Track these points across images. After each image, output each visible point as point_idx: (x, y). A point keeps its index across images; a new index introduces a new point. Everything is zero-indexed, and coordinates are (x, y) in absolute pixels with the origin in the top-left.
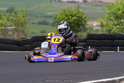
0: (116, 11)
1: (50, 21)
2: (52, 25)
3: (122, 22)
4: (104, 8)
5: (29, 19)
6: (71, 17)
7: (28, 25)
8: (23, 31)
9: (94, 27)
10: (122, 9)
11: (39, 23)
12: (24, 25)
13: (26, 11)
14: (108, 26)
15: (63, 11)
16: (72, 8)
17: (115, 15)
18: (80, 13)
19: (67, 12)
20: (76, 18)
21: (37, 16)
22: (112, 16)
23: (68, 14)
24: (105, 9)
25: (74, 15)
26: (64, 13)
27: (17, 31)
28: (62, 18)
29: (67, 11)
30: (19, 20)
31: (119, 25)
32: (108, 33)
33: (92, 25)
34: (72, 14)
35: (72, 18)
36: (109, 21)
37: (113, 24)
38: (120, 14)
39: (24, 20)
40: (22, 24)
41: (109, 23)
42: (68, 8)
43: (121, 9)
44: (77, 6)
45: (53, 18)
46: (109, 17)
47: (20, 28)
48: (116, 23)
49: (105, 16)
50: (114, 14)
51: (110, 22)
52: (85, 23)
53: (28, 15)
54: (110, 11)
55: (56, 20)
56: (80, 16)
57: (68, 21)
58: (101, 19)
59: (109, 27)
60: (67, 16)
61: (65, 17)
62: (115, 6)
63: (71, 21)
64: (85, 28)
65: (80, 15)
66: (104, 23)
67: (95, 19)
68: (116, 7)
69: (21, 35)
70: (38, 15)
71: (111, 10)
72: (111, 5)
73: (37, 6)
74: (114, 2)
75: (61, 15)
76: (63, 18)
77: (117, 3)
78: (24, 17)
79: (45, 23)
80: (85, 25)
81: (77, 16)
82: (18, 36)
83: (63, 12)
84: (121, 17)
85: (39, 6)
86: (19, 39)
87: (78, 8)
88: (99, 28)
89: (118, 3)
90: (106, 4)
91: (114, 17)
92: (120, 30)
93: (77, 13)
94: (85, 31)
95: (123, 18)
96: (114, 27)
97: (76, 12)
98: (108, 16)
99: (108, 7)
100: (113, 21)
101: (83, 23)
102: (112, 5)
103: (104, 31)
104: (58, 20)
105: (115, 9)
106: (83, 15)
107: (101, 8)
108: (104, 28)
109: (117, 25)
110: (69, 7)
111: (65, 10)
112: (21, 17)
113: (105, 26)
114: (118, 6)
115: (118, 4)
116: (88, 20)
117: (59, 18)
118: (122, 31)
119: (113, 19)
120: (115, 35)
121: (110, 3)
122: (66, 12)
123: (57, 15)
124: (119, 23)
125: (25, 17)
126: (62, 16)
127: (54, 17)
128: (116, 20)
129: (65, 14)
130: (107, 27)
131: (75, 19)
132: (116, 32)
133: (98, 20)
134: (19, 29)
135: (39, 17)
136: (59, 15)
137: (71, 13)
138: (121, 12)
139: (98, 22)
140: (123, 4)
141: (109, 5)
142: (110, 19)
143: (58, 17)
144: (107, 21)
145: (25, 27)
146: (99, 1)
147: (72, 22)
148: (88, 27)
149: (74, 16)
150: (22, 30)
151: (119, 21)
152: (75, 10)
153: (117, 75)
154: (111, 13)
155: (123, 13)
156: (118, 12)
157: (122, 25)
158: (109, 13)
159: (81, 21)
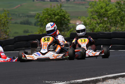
0: (99, 10)
1: (33, 20)
2: (35, 25)
4: (87, 6)
5: (11, 19)
6: (54, 16)
7: (11, 24)
8: (6, 32)
10: (104, 8)
11: (21, 23)
12: (6, 25)
13: (8, 10)
14: (91, 25)
15: (45, 10)
16: (54, 7)
17: (98, 13)
18: (63, 12)
19: (49, 11)
20: (59, 17)
21: (19, 16)
22: (95, 15)
23: (51, 13)
24: (88, 8)
25: (57, 14)
26: (47, 12)
29: (50, 10)
30: (1, 20)
31: (102, 23)
32: (91, 32)
36: (92, 19)
37: (96, 22)
38: (103, 13)
39: (5, 20)
40: (4, 24)
41: (92, 22)
42: (51, 7)
43: (103, 7)
44: (59, 5)
45: (35, 17)
46: (91, 16)
47: (2, 28)
48: (99, 21)
49: (88, 15)
50: (97, 12)
51: (93, 21)
52: (68, 22)
53: (10, 15)
54: (93, 9)
55: (39, 20)
56: (63, 15)
57: (51, 20)
58: (84, 17)
59: (93, 26)
60: (49, 15)
61: (47, 17)
62: (98, 5)
64: (68, 27)
66: (87, 22)
67: (78, 18)
68: (99, 5)
69: (3, 35)
70: (21, 15)
71: (94, 8)
72: (93, 3)
73: (19, 5)
75: (43, 15)
76: (46, 17)
77: (99, 1)
78: (6, 16)
79: (28, 23)
81: (60, 14)
82: (1, 37)
84: (104, 16)
85: (21, 5)
86: (2, 39)
87: (61, 7)
89: (101, 1)
90: (89, 2)
91: (97, 16)
92: (104, 28)
93: (60, 11)
94: (68, 30)
95: (106, 16)
96: (97, 25)
97: (59, 10)
98: (91, 14)
99: (90, 5)
100: (96, 20)
101: (66, 22)
102: (95, 4)
104: (41, 19)
105: (98, 8)
106: (65, 14)
107: (84, 7)
108: (88, 26)
109: (100, 23)
111: (47, 9)
112: (3, 17)
113: (88, 24)
114: (101, 5)
116: (71, 19)
117: (41, 18)
119: (96, 17)
120: (98, 33)
121: (93, 1)
123: (39, 14)
124: (102, 21)
126: (45, 16)
127: (37, 17)
128: (99, 19)
129: (47, 13)
131: (58, 18)
132: (99, 31)
133: (81, 19)
136: (41, 15)
137: (54, 12)
138: (104, 10)
139: (81, 20)
141: (92, 3)
142: (93, 18)
143: (40, 16)
144: (90, 20)
145: (7, 27)
146: (82, 0)
148: (71, 26)
149: (57, 15)
150: (4, 30)
151: (102, 19)
152: (58, 9)
153: (100, 74)
154: (94, 12)
155: (106, 11)
156: (101, 10)
157: (106, 24)
158: (91, 12)
159: (64, 20)
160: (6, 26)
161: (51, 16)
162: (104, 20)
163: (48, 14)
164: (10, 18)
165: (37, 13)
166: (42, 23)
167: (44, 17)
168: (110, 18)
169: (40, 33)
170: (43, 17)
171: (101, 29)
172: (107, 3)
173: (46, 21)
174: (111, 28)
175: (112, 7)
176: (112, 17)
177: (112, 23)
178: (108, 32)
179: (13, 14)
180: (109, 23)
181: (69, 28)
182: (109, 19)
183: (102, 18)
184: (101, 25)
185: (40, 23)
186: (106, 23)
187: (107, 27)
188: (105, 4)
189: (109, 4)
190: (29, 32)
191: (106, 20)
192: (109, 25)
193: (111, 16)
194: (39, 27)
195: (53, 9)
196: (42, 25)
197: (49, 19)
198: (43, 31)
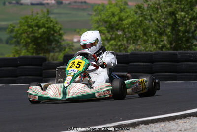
0: (109, 18)
1: (4, 36)
2: (7, 42)
3: (118, 35)
4: (90, 13)
6: (37, 28)
9: (74, 44)
10: (118, 14)
15: (23, 19)
16: (38, 14)
17: (108, 24)
18: (51, 21)
19: (30, 21)
20: (45, 30)
22: (102, 25)
23: (33, 23)
24: (91, 15)
25: (41, 25)
26: (26, 21)
28: (23, 30)
29: (31, 19)
31: (114, 39)
33: (72, 40)
34: (39, 23)
35: (38, 30)
37: (104, 38)
38: (115, 22)
42: (32, 15)
43: (116, 13)
44: (45, 10)
45: (8, 30)
49: (92, 26)
50: (106, 22)
52: (60, 38)
54: (99, 17)
55: (14, 34)
56: (52, 27)
57: (33, 34)
60: (30, 26)
61: (26, 29)
62: (107, 10)
63: (36, 34)
64: (60, 45)
65: (51, 25)
67: (75, 30)
68: (109, 11)
71: (101, 16)
72: (100, 8)
74: (106, 2)
75: (21, 26)
76: (25, 31)
77: (110, 4)
80: (60, 40)
81: (47, 26)
83: (23, 21)
84: (117, 27)
87: (48, 14)
89: (112, 4)
90: (92, 6)
91: (106, 27)
92: (117, 47)
93: (47, 21)
94: (60, 51)
95: (120, 28)
96: (106, 43)
97: (46, 19)
99: (95, 11)
100: (104, 34)
101: (57, 38)
102: (103, 9)
104: (17, 34)
105: (107, 15)
106: (55, 25)
107: (85, 14)
109: (111, 39)
110: (32, 12)
111: (27, 18)
114: (112, 10)
115: (111, 6)
116: (65, 33)
117: (17, 31)
118: (119, 49)
119: (104, 30)
121: (99, 5)
123: (14, 25)
124: (113, 36)
126: (22, 28)
127: (10, 30)
128: (109, 32)
129: (26, 23)
131: (44, 31)
136: (16, 26)
137: (37, 21)
138: (117, 18)
140: (119, 7)
141: (97, 8)
143: (16, 29)
146: (82, 3)
147: (39, 36)
148: (65, 44)
149: (42, 27)
151: (114, 33)
152: (44, 17)
153: (111, 120)
154: (101, 21)
155: (121, 19)
156: (112, 19)
157: (120, 40)
158: (97, 21)
159: (53, 34)
161: (32, 28)
162: (116, 34)
163: (27, 25)
165: (10, 23)
166: (19, 39)
167: (21, 30)
168: (126, 30)
169: (14, 56)
170: (19, 30)
171: (113, 48)
172: (122, 7)
173: (25, 37)
174: (128, 47)
175: (129, 13)
176: (130, 30)
177: (130, 39)
178: (124, 53)
180: (125, 39)
181: (61, 47)
182: (125, 32)
183: (114, 31)
184: (112, 42)
185: (14, 40)
186: (121, 38)
187: (121, 45)
188: (118, 9)
189: (124, 9)
191: (120, 35)
192: (125, 42)
193: (128, 28)
194: (13, 47)
195: (35, 17)
196: (18, 43)
197: (30, 34)
198: (19, 52)
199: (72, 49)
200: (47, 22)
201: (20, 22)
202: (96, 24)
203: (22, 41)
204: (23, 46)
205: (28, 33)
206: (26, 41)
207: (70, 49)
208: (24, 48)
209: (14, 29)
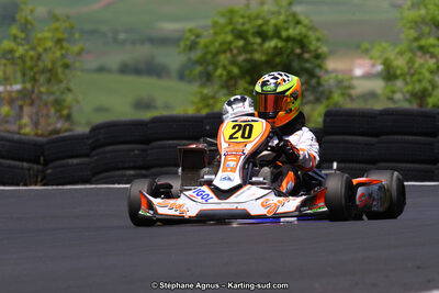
1: (174, 59)
2: (181, 77)
5: (80, 53)
6: (258, 40)
8: (58, 103)
9: (355, 83)
11: (124, 69)
12: (61, 76)
13: (68, 17)
14: (415, 78)
15: (223, 15)
16: (262, 4)
18: (298, 23)
19: (241, 20)
20: (280, 44)
21: (115, 40)
22: (429, 34)
23: (247, 27)
25: (271, 33)
26: (231, 23)
27: (32, 104)
28: (221, 44)
29: (243, 17)
30: (39, 56)
32: (414, 106)
33: (351, 71)
34: (265, 28)
35: (261, 44)
36: (419, 54)
37: (434, 67)
39: (58, 54)
40: (50, 71)
41: (416, 65)
42: (248, 6)
45: (182, 44)
46: (416, 39)
47: (43, 89)
49: (402, 36)
51: (422, 61)
52: (320, 66)
53: (77, 36)
54: (423, 12)
56: (299, 37)
57: (248, 56)
58: (384, 45)
59: (419, 81)
60: (240, 35)
61: (230, 43)
63: (257, 56)
64: (319, 84)
65: (297, 31)
66: (395, 63)
67: (358, 47)
70: (122, 36)
71: (427, 9)
75: (215, 34)
76: (225, 47)
78: (59, 41)
79: (151, 70)
80: (318, 72)
81: (284, 34)
82: (36, 124)
83: (222, 21)
86: (42, 135)
88: (378, 86)
93: (286, 22)
94: (318, 100)
97: (282, 18)
98: (413, 34)
100: (433, 56)
101: (308, 65)
103: (398, 96)
104: (206, 53)
108: (399, 83)
111: (232, 12)
112: (49, 44)
113: (402, 75)
116: (332, 52)
117: (206, 47)
119: (433, 46)
122: (235, 20)
123: (199, 31)
125: (65, 44)
126: (221, 38)
127: (188, 43)
129: (229, 28)
130: (408, 79)
131: (276, 48)
133: (375, 53)
134: (41, 93)
135: (124, 42)
136: (205, 33)
137: (260, 22)
139: (371, 58)
142: (421, 48)
143: (202, 41)
144: (408, 55)
145: (63, 86)
147: (264, 58)
148: (332, 82)
149: (272, 37)
150: (51, 98)
152: (279, 13)
154: (426, 23)
158: (416, 23)
159: (300, 56)
160: (60, 81)
161: (246, 39)
163: (232, 31)
164: (76, 49)
165: (188, 26)
166: (211, 68)
167: (217, 44)
169: (198, 110)
170: (213, 42)
173: (226, 63)
179: (93, 32)
181: (321, 89)
185: (199, 69)
190: (155, 108)
194: (195, 87)
195: (255, 13)
196: (208, 77)
197: (240, 54)
198: (211, 102)
199: (350, 96)
200: (286, 25)
201: (215, 24)
202: (412, 31)
203: (219, 71)
204: (222, 87)
205: (235, 51)
206: (229, 72)
207: (343, 94)
208: (225, 91)
209: (198, 40)
